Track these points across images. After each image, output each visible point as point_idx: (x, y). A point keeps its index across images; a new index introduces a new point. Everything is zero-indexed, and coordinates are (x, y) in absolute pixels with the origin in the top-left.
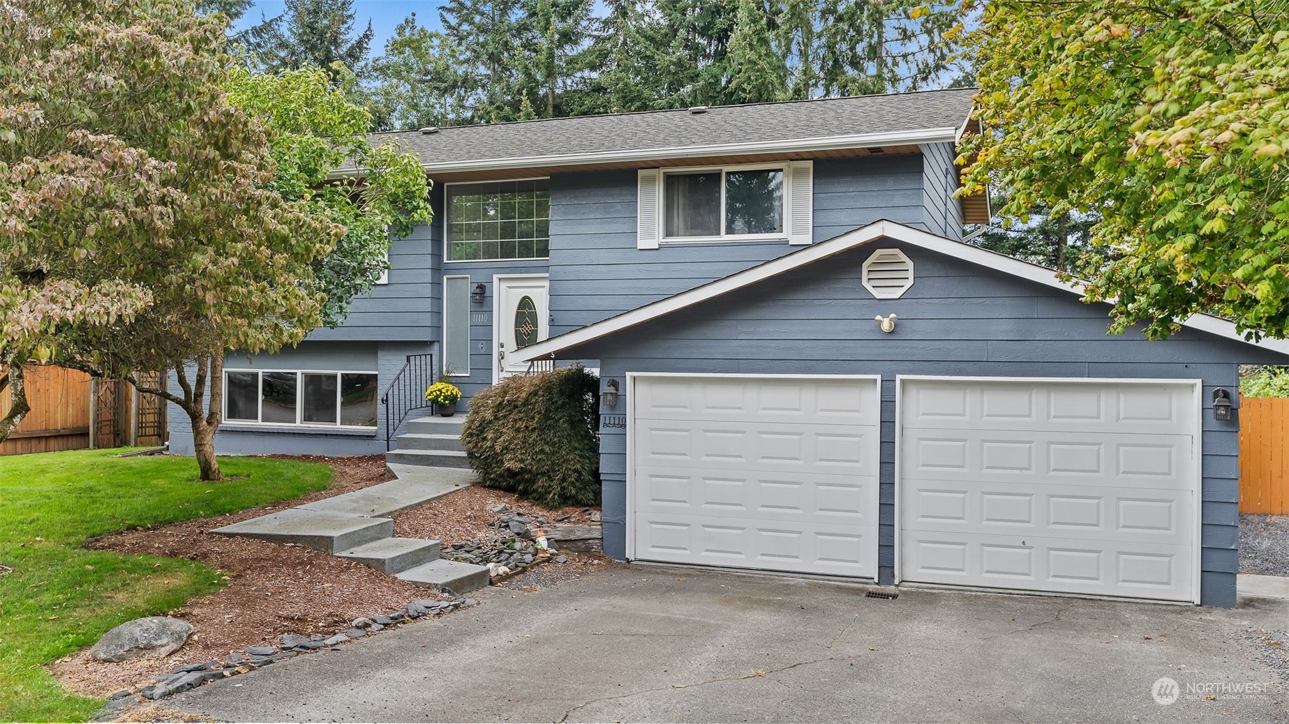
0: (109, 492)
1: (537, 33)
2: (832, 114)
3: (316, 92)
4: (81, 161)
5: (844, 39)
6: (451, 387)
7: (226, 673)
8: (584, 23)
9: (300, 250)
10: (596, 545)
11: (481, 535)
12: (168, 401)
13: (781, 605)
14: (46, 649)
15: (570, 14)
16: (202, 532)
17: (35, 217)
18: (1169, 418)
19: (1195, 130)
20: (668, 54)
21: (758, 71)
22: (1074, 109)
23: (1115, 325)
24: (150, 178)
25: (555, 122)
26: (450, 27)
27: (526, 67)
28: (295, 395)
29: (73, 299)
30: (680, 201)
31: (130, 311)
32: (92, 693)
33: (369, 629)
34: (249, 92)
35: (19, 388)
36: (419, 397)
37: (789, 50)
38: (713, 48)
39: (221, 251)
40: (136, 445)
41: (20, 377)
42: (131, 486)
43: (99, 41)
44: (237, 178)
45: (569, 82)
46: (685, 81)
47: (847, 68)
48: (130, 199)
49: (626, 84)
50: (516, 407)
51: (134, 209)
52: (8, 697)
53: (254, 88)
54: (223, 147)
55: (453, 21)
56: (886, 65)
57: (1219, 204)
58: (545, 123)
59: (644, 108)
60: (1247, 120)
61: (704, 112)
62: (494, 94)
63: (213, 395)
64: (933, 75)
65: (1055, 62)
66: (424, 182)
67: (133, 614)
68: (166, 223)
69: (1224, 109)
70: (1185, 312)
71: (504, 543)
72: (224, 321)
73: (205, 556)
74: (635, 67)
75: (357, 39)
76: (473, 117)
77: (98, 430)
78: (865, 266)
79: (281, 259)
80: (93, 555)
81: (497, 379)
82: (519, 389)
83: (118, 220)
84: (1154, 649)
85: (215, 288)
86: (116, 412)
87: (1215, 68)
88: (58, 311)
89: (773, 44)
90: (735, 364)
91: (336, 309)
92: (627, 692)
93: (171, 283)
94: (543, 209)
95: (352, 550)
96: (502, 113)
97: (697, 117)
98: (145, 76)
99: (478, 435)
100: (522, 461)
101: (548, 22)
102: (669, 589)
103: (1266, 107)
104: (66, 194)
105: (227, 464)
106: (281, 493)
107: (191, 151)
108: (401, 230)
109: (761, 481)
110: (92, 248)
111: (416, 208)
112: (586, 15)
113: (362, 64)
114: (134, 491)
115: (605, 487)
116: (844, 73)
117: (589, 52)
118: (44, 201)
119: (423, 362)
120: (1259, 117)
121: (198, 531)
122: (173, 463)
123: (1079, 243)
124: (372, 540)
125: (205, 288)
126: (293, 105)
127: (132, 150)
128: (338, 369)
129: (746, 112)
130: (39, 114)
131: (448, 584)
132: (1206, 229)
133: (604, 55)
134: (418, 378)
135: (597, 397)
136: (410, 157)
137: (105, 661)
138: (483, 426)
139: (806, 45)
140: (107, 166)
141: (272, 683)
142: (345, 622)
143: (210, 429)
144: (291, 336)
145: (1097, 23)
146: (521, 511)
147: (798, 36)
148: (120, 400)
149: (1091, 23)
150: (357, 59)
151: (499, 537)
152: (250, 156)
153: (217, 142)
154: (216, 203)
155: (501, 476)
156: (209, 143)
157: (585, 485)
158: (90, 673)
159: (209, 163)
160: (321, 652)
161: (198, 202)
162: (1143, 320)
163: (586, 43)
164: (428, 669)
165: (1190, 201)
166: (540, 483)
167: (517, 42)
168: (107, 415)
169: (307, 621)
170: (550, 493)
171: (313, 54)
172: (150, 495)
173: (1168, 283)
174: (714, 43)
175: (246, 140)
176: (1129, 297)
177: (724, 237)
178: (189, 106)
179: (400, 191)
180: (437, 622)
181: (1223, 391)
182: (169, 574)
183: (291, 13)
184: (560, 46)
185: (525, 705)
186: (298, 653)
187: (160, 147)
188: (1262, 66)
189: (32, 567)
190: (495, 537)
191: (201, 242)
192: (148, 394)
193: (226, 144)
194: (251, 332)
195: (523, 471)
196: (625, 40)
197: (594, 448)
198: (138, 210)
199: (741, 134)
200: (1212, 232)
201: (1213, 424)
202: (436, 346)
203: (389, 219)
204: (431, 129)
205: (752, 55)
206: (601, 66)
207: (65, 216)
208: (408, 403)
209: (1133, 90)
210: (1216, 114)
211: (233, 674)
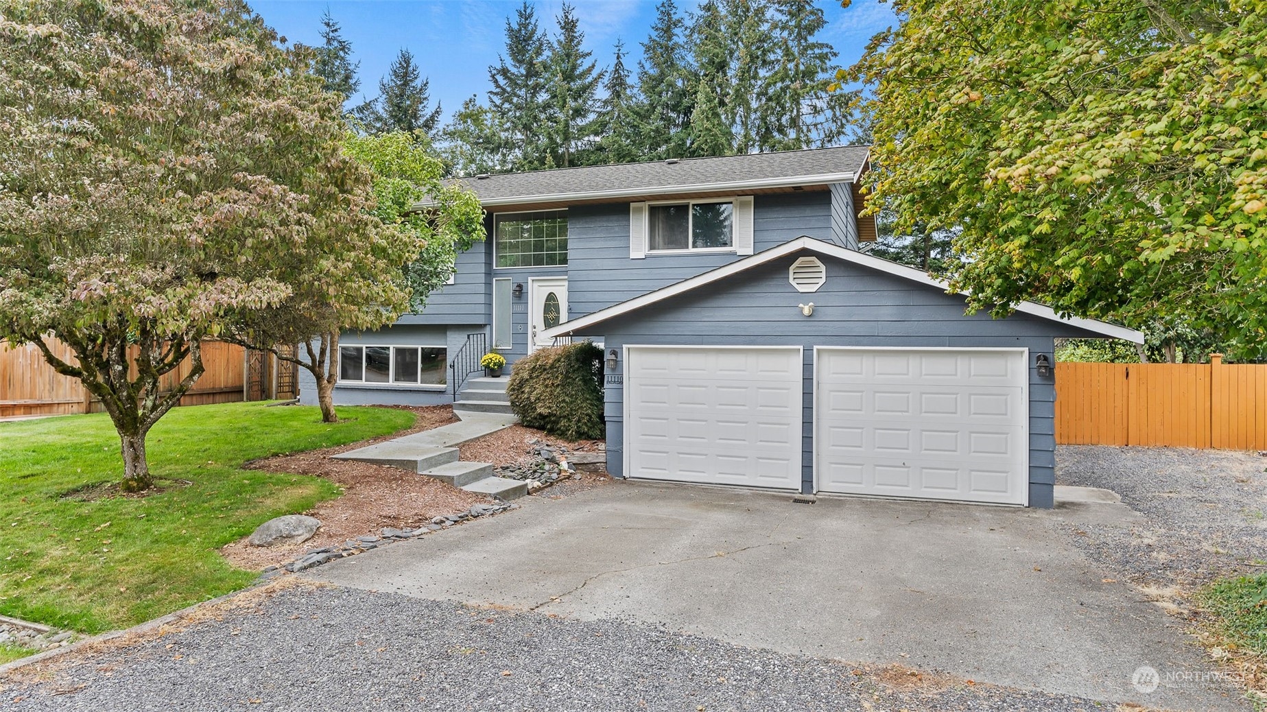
0: (259, 430)
1: (557, 109)
2: (767, 163)
3: (405, 148)
4: (242, 194)
5: (773, 113)
6: (498, 356)
7: (344, 554)
8: (590, 103)
9: (394, 257)
10: (602, 467)
11: (521, 460)
12: (300, 367)
13: (734, 508)
14: (217, 538)
15: (580, 96)
16: (325, 458)
17: (210, 233)
18: (1006, 375)
19: (1031, 166)
20: (649, 124)
21: (712, 136)
22: (945, 152)
23: (970, 309)
24: (290, 206)
25: (571, 170)
26: (496, 106)
27: (549, 133)
28: (388, 364)
29: (236, 291)
30: (660, 226)
31: (276, 300)
32: (250, 568)
33: (443, 524)
34: (357, 149)
35: (197, 355)
36: (476, 364)
37: (734, 121)
38: (681, 119)
39: (339, 258)
40: (276, 399)
41: (198, 347)
42: (274, 426)
43: (255, 110)
44: (351, 206)
45: (579, 144)
46: (661, 143)
47: (775, 134)
48: (276, 222)
49: (620, 145)
50: (545, 370)
51: (279, 228)
52: (191, 571)
53: (361, 145)
54: (341, 185)
55: (498, 102)
56: (802, 131)
57: (1046, 214)
58: (564, 171)
59: (633, 161)
60: (1068, 158)
61: (676, 163)
62: (527, 152)
63: (331, 362)
64: (836, 139)
65: (930, 119)
66: (480, 211)
67: (278, 514)
68: (301, 238)
69: (1051, 151)
70: (1018, 299)
71: (537, 466)
72: (342, 308)
73: (327, 474)
74: (626, 133)
75: (430, 114)
76: (512, 169)
77: (250, 388)
78: (791, 268)
79: (381, 263)
80: (248, 473)
81: (531, 351)
82: (547, 357)
83: (268, 235)
84: (997, 537)
85: (335, 284)
86: (262, 375)
87: (1043, 122)
88: (226, 299)
89: (723, 117)
90: (700, 338)
91: (418, 301)
92: (627, 567)
93: (305, 281)
94: (563, 230)
95: (430, 470)
96: (533, 166)
97: (671, 166)
98: (286, 135)
99: (518, 390)
100: (550, 408)
101: (565, 102)
102: (654, 497)
103: (1081, 148)
104: (232, 217)
105: (341, 411)
106: (379, 431)
107: (319, 188)
108: (464, 246)
109: (719, 421)
110: (250, 255)
111: (475, 230)
112: (591, 97)
113: (434, 131)
114: (276, 430)
115: (608, 426)
116: (773, 137)
117: (594, 122)
118: (216, 222)
119: (479, 339)
120: (1077, 155)
121: (322, 457)
122: (303, 411)
123: (939, 256)
124: (444, 463)
125: (328, 284)
126: (388, 158)
127: (278, 186)
128: (419, 344)
129: (706, 163)
130: (213, 161)
131: (498, 494)
132: (1037, 231)
133: (604, 125)
134: (476, 350)
135: (602, 363)
136: (470, 194)
137: (259, 546)
138: (522, 383)
139: (746, 117)
140: (260, 198)
141: (377, 561)
142: (427, 519)
143: (329, 386)
144: (388, 319)
145: (960, 91)
146: (549, 443)
147: (740, 111)
148: (265, 367)
149: (955, 91)
150: (430, 128)
151: (533, 461)
152: (360, 191)
153: (337, 181)
154: (335, 224)
155: (535, 418)
156: (331, 183)
157: (594, 425)
158: (249, 554)
159: (331, 196)
160: (410, 540)
161: (323, 224)
162: (989, 305)
163: (592, 117)
164: (486, 552)
165: (1025, 213)
166: (562, 424)
167: (543, 116)
168: (256, 378)
169: (399, 518)
170: (569, 430)
171: (399, 125)
172: (288, 432)
173: (1007, 278)
174: (682, 116)
175: (357, 180)
176: (980, 288)
177: (691, 250)
178: (317, 156)
179: (463, 218)
180: (491, 519)
181: (1044, 356)
182: (302, 486)
183: (384, 96)
184: (573, 119)
185: (555, 576)
186: (394, 541)
187: (297, 186)
188: (1076, 121)
189: (206, 481)
190: (531, 461)
191: (325, 252)
192: (285, 361)
193: (343, 183)
194: (361, 315)
195: (550, 415)
196: (619, 114)
197: (601, 399)
198: (282, 228)
199: (703, 178)
200: (1040, 233)
201: (1037, 379)
202: (488, 328)
203: (456, 237)
204: (484, 175)
205: (707, 125)
206: (602, 132)
207: (231, 233)
208: (468, 368)
209: (986, 137)
210: (1046, 154)
211: (349, 555)
